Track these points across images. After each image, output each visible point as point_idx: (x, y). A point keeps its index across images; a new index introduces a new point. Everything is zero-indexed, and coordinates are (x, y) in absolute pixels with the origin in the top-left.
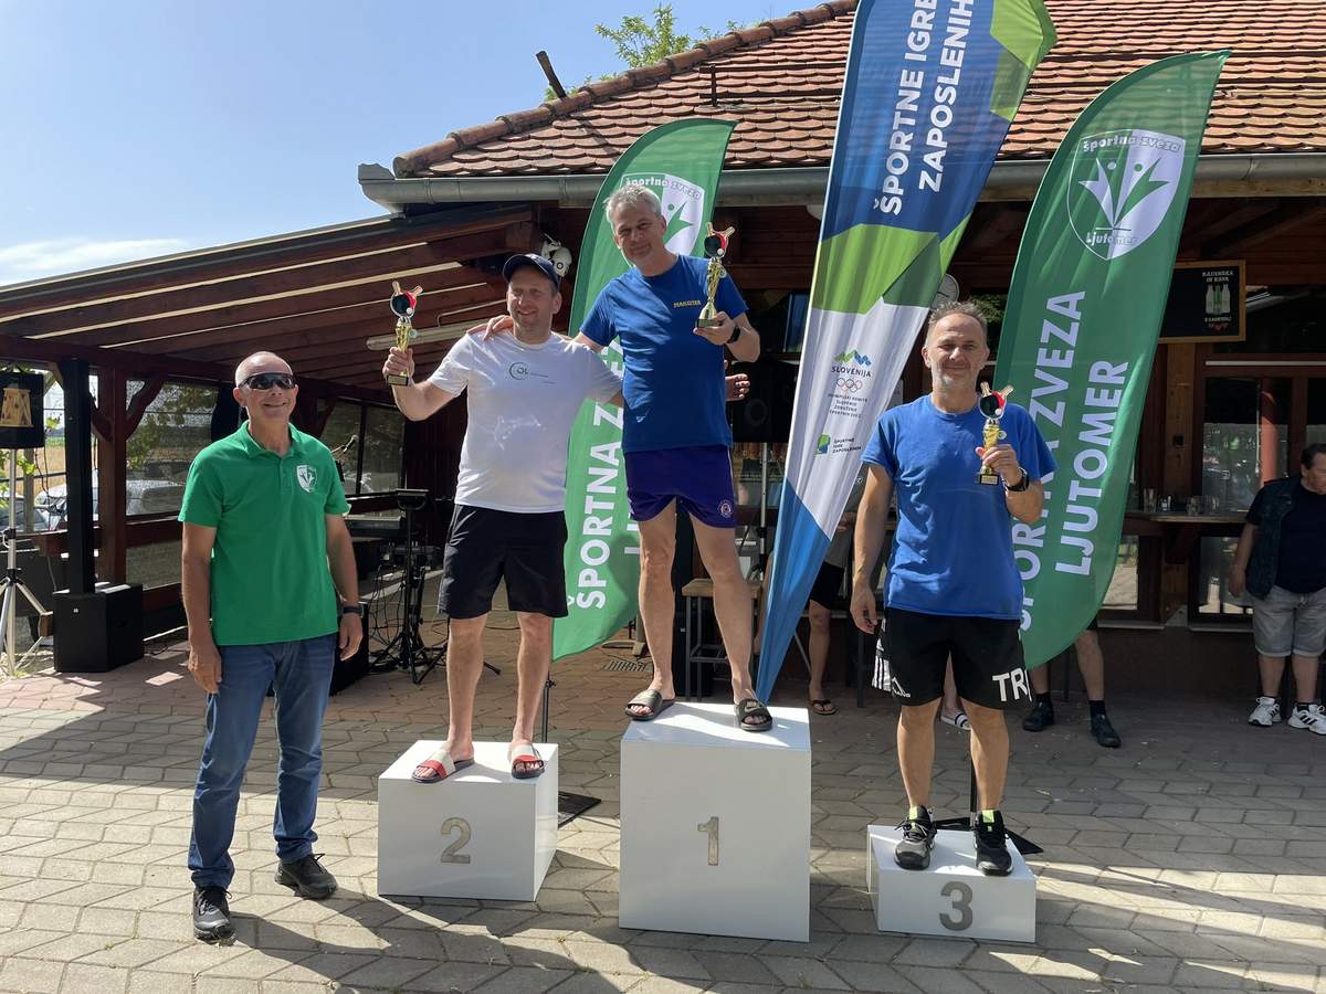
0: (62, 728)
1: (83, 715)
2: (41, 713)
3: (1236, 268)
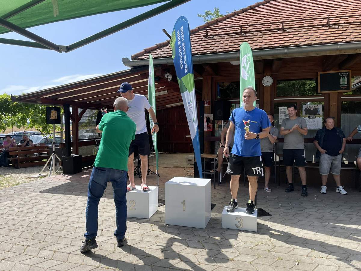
0: (61, 185)
1: (67, 182)
2: (58, 182)
3: (349, 72)
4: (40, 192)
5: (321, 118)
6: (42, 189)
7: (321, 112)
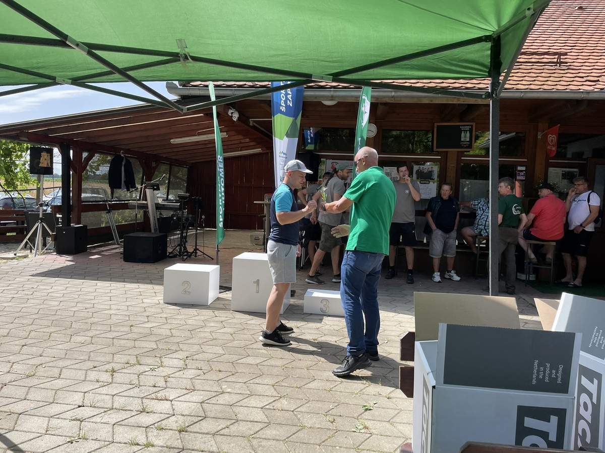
1: (69, 264)
2: (54, 264)
3: (472, 125)
4: (32, 276)
5: (436, 184)
6: (33, 272)
7: (435, 176)
